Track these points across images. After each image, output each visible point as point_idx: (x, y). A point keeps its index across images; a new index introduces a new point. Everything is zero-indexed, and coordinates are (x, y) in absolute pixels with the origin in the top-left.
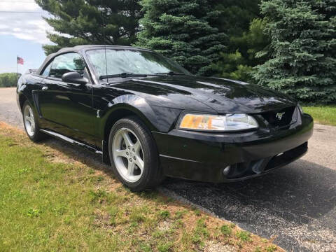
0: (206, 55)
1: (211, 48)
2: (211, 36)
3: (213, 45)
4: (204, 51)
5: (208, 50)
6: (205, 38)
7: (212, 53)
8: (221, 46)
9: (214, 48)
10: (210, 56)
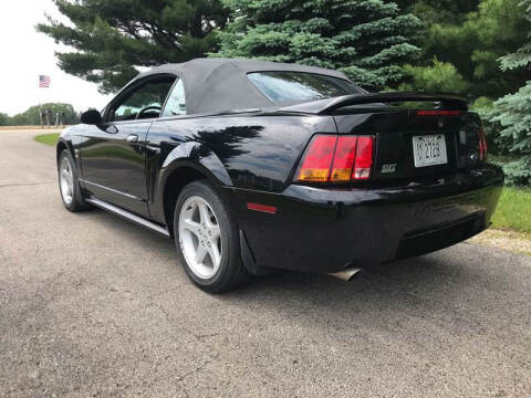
0: (370, 67)
1: (385, 52)
2: (383, 21)
3: (388, 45)
4: (368, 60)
5: (377, 56)
6: (367, 26)
7: (385, 63)
8: (408, 47)
9: (392, 50)
10: (380, 71)
